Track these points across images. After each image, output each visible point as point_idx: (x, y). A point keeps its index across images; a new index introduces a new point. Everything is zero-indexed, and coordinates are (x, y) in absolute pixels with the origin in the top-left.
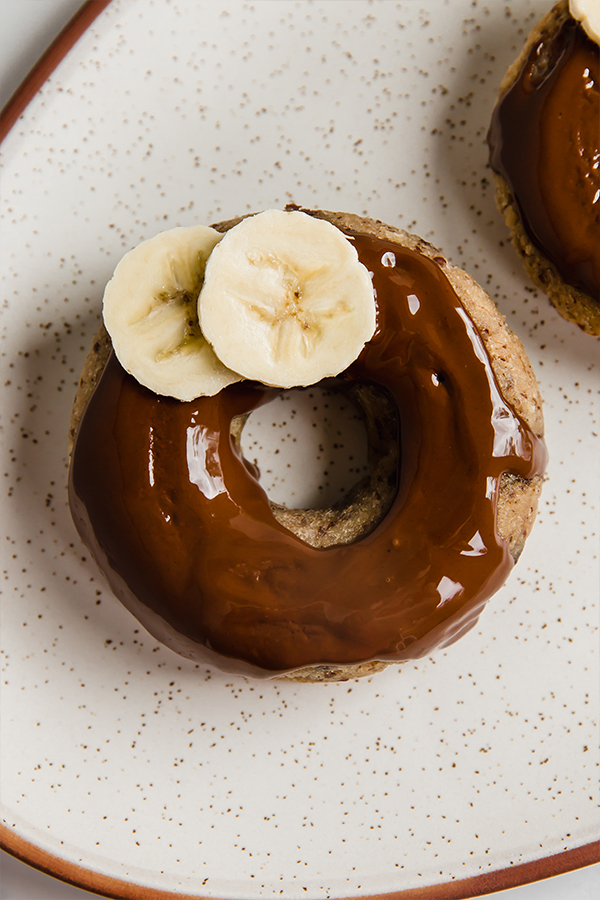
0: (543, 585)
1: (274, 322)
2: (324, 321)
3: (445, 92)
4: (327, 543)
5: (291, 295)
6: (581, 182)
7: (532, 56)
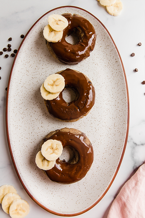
0: (95, 141)
1: (54, 152)
2: (57, 147)
3: (43, 115)
4: (77, 162)
5: (52, 149)
6: (63, 112)
7: (47, 106)
